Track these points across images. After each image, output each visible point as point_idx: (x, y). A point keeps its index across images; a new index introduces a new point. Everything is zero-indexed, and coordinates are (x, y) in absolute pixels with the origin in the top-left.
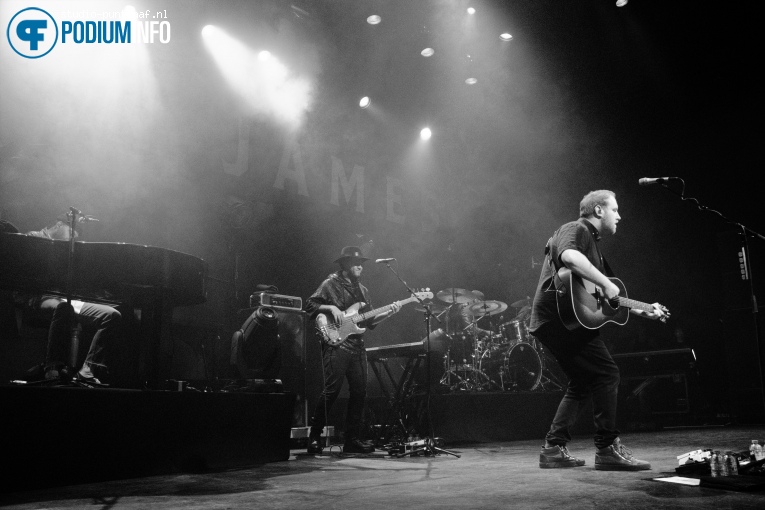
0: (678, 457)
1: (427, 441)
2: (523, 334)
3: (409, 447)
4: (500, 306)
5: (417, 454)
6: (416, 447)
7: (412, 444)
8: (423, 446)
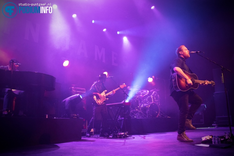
0: (202, 138)
1: (124, 133)
2: (154, 100)
3: (119, 135)
4: (147, 91)
5: (121, 137)
6: (121, 135)
7: (119, 134)
8: (123, 135)
